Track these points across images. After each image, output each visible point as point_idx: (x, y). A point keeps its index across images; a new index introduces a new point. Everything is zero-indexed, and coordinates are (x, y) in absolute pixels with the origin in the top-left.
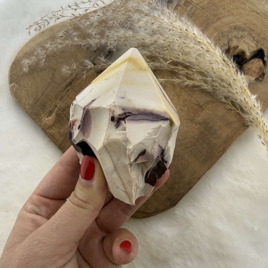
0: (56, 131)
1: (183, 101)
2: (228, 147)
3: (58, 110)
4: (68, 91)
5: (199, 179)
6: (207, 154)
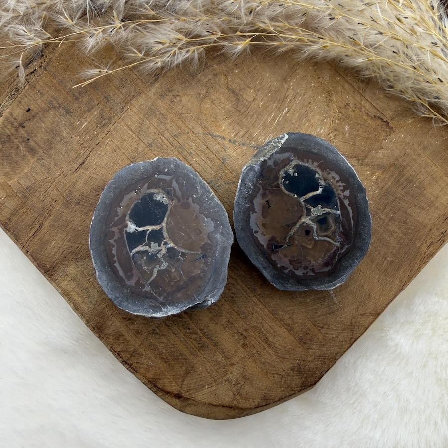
1: (340, 108)
4: (32, 73)
6: (400, 248)
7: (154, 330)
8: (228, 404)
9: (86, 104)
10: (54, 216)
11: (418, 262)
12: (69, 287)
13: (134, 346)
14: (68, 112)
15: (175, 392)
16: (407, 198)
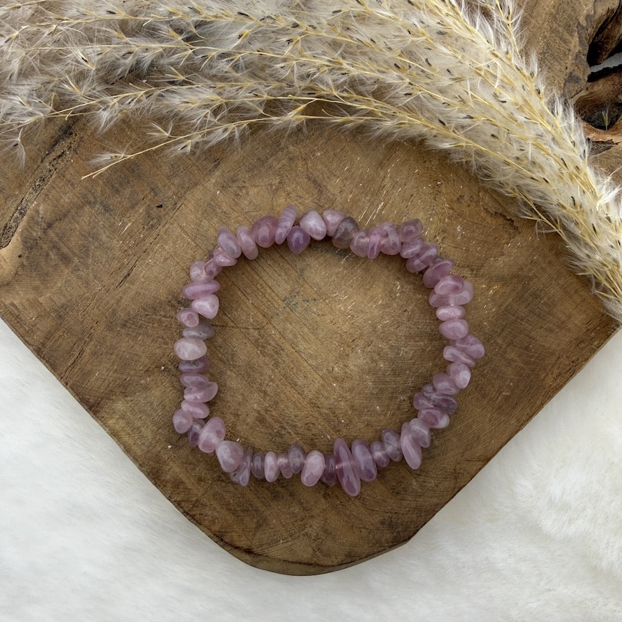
0: (24, 301)
1: (451, 202)
2: (587, 360)
3: (29, 228)
4: (59, 156)
5: (487, 460)
6: (519, 381)
7: (219, 477)
8: (306, 561)
9: (129, 198)
10: (96, 341)
11: (541, 398)
12: (117, 426)
13: (196, 495)
14: (107, 209)
15: (245, 547)
16: (531, 318)
